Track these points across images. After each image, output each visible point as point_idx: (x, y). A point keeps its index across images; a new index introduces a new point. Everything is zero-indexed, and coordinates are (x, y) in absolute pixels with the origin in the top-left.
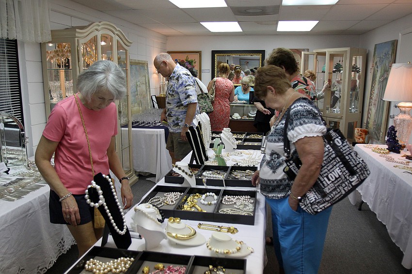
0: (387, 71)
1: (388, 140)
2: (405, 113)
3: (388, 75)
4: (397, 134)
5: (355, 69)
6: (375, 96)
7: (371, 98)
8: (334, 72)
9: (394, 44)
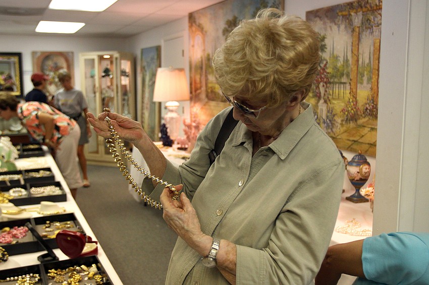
0: (154, 75)
1: (162, 137)
2: (172, 111)
3: (155, 78)
4: (168, 130)
5: (124, 73)
6: (146, 100)
7: (143, 102)
8: (103, 76)
9: (158, 49)
